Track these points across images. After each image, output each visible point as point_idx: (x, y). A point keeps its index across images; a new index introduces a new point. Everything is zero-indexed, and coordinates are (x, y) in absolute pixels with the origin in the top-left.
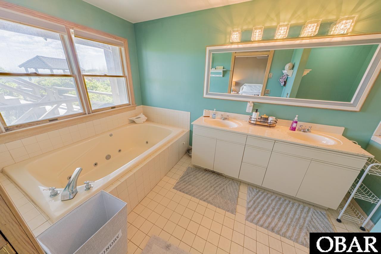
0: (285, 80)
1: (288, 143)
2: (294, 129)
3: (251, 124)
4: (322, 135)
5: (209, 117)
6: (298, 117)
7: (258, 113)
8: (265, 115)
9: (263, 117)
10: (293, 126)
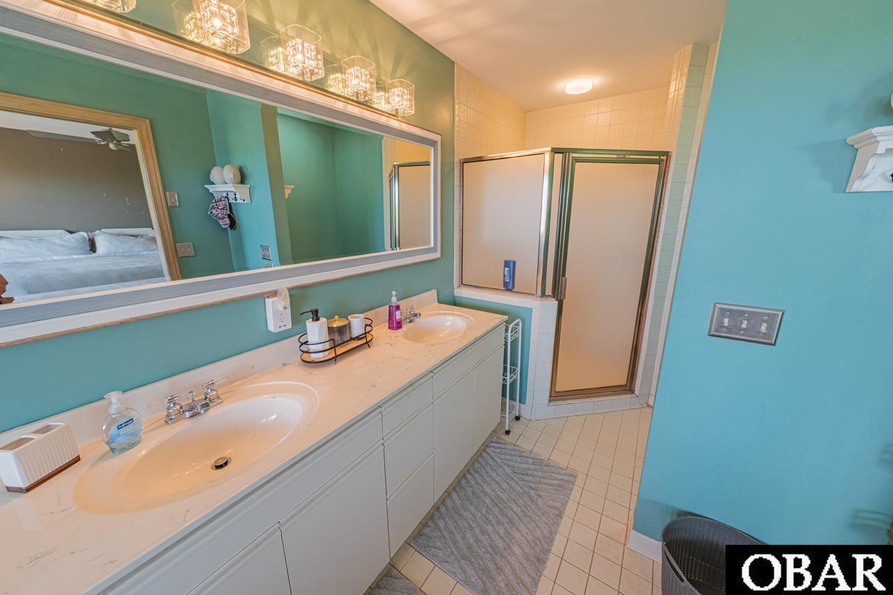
0: (229, 213)
1: (442, 364)
2: (399, 325)
3: (321, 366)
4: (434, 315)
5: (78, 459)
6: (396, 295)
7: (323, 320)
8: (336, 317)
9: (335, 326)
10: (397, 318)
